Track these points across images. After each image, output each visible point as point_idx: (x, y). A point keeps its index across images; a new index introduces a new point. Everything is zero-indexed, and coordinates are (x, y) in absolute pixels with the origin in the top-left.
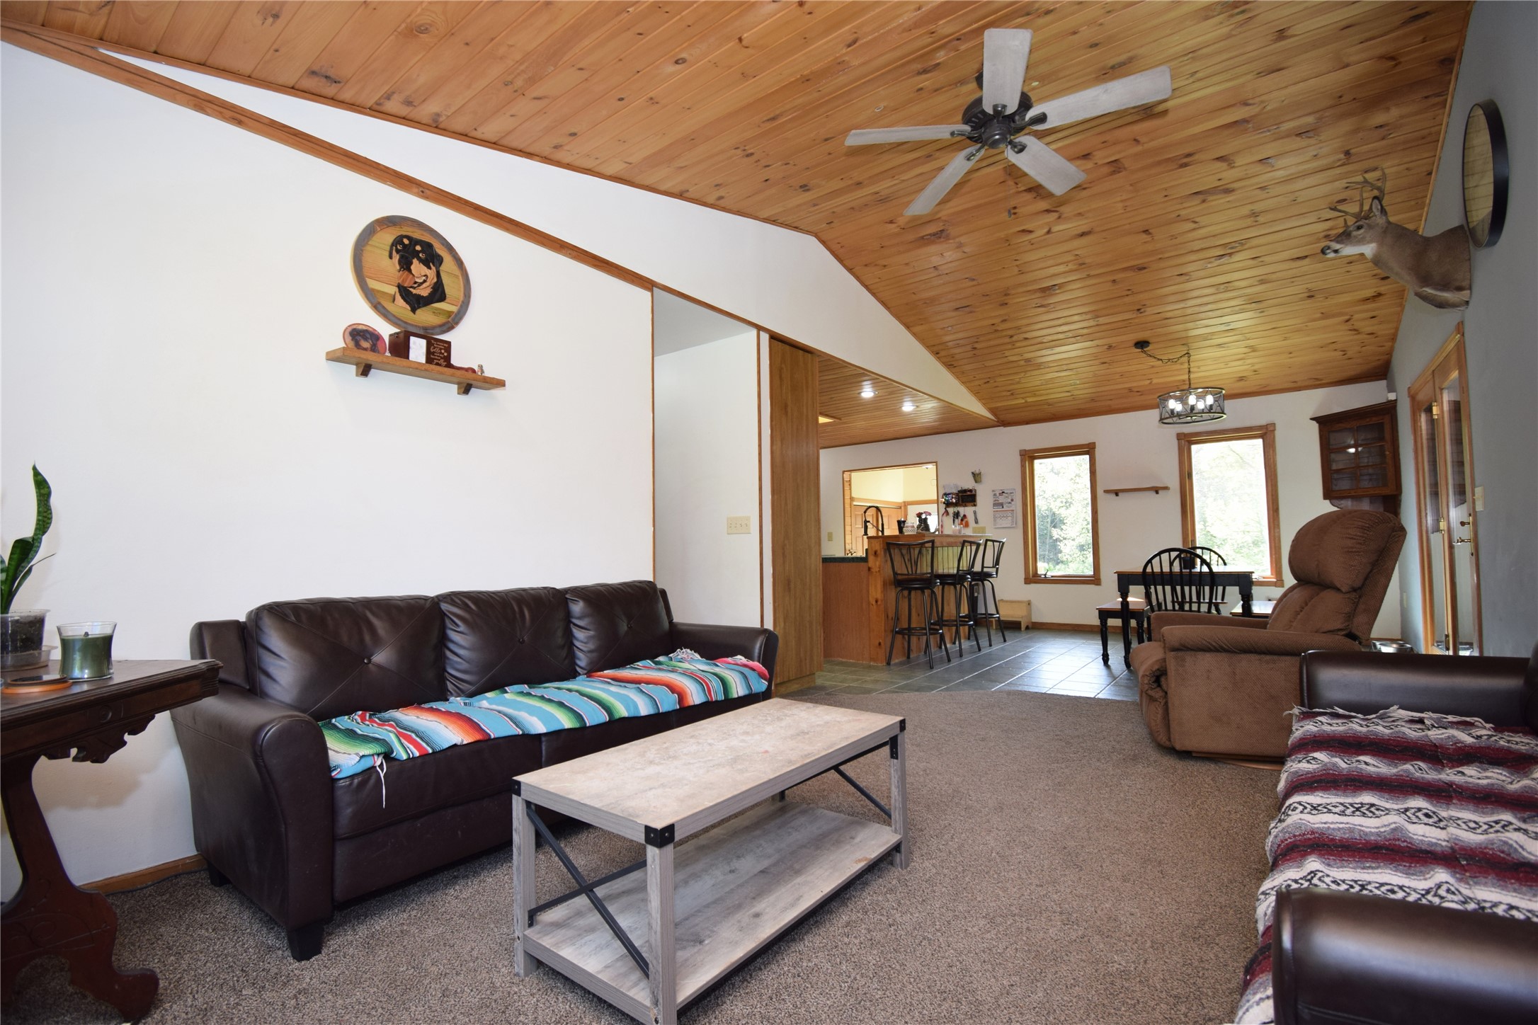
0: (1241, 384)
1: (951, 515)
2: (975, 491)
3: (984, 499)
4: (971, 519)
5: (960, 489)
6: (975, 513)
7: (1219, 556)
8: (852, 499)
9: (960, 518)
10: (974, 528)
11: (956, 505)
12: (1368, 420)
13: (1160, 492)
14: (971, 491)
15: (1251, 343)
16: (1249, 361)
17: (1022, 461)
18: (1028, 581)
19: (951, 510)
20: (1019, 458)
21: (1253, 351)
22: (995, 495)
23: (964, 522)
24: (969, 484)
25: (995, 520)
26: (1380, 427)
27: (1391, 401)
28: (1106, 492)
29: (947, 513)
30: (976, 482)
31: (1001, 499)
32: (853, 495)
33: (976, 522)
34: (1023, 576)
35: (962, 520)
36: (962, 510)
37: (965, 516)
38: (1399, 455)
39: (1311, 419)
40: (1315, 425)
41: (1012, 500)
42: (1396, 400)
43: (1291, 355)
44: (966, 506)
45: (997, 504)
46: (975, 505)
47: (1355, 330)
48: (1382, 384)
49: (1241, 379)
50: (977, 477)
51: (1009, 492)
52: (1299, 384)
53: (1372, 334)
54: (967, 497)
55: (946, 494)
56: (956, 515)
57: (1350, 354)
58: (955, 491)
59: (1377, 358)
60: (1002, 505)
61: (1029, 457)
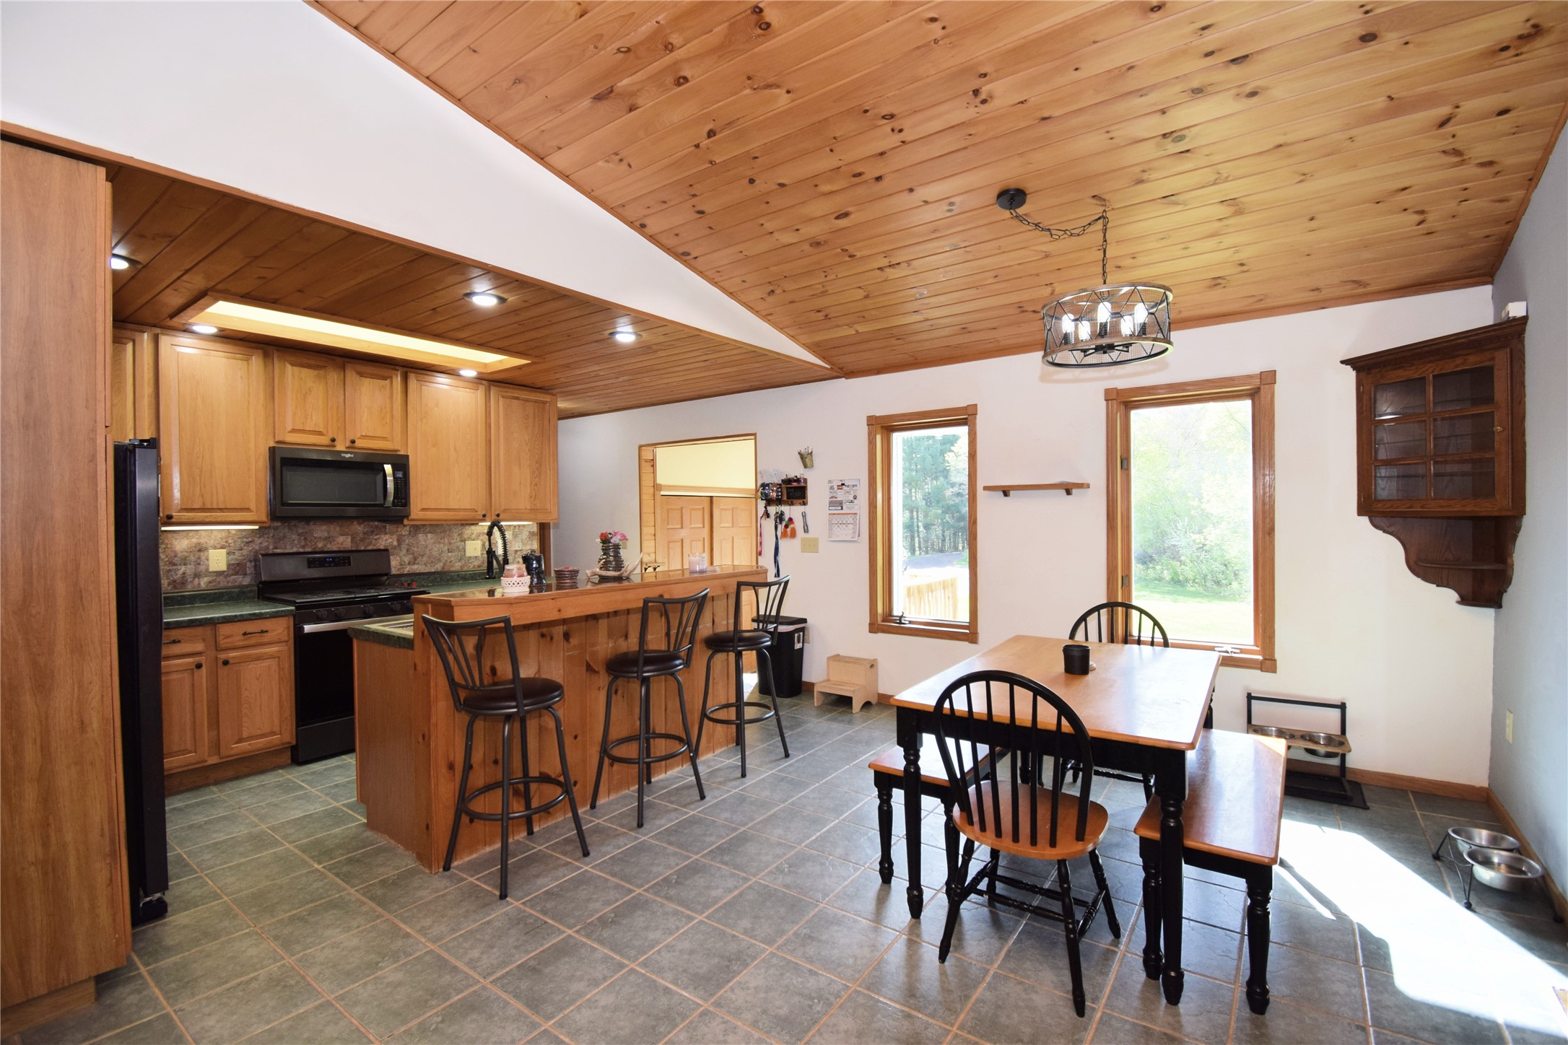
0: (1217, 294)
1: (772, 517)
2: (805, 480)
3: (817, 492)
4: (798, 524)
5: (784, 477)
6: (804, 516)
7: (1156, 623)
8: (657, 487)
9: (784, 523)
10: (803, 540)
11: (779, 502)
12: (1459, 361)
13: (1074, 491)
14: (798, 480)
15: (1231, 189)
16: (1228, 241)
17: (870, 434)
18: (874, 628)
19: (773, 510)
20: (865, 428)
21: (1239, 212)
22: (832, 488)
23: (789, 530)
24: (795, 470)
25: (830, 529)
26: (1483, 376)
27: (1515, 319)
28: (986, 488)
29: (767, 515)
30: (805, 466)
31: (841, 495)
32: (659, 481)
33: (806, 531)
34: (867, 621)
35: (786, 526)
36: (789, 511)
37: (791, 520)
38: (1523, 434)
39: (1342, 362)
40: (1350, 374)
41: (855, 497)
42: (1524, 320)
43: (1313, 224)
44: (792, 504)
45: (836, 503)
46: (805, 504)
47: (1456, 152)
48: (1484, 292)
49: (1216, 282)
50: (805, 459)
51: (851, 483)
52: (1326, 293)
53: (1491, 163)
54: (794, 491)
55: (764, 486)
56: (780, 517)
57: (1433, 220)
58: (778, 480)
59: (1486, 232)
60: (841, 504)
61: (884, 426)
